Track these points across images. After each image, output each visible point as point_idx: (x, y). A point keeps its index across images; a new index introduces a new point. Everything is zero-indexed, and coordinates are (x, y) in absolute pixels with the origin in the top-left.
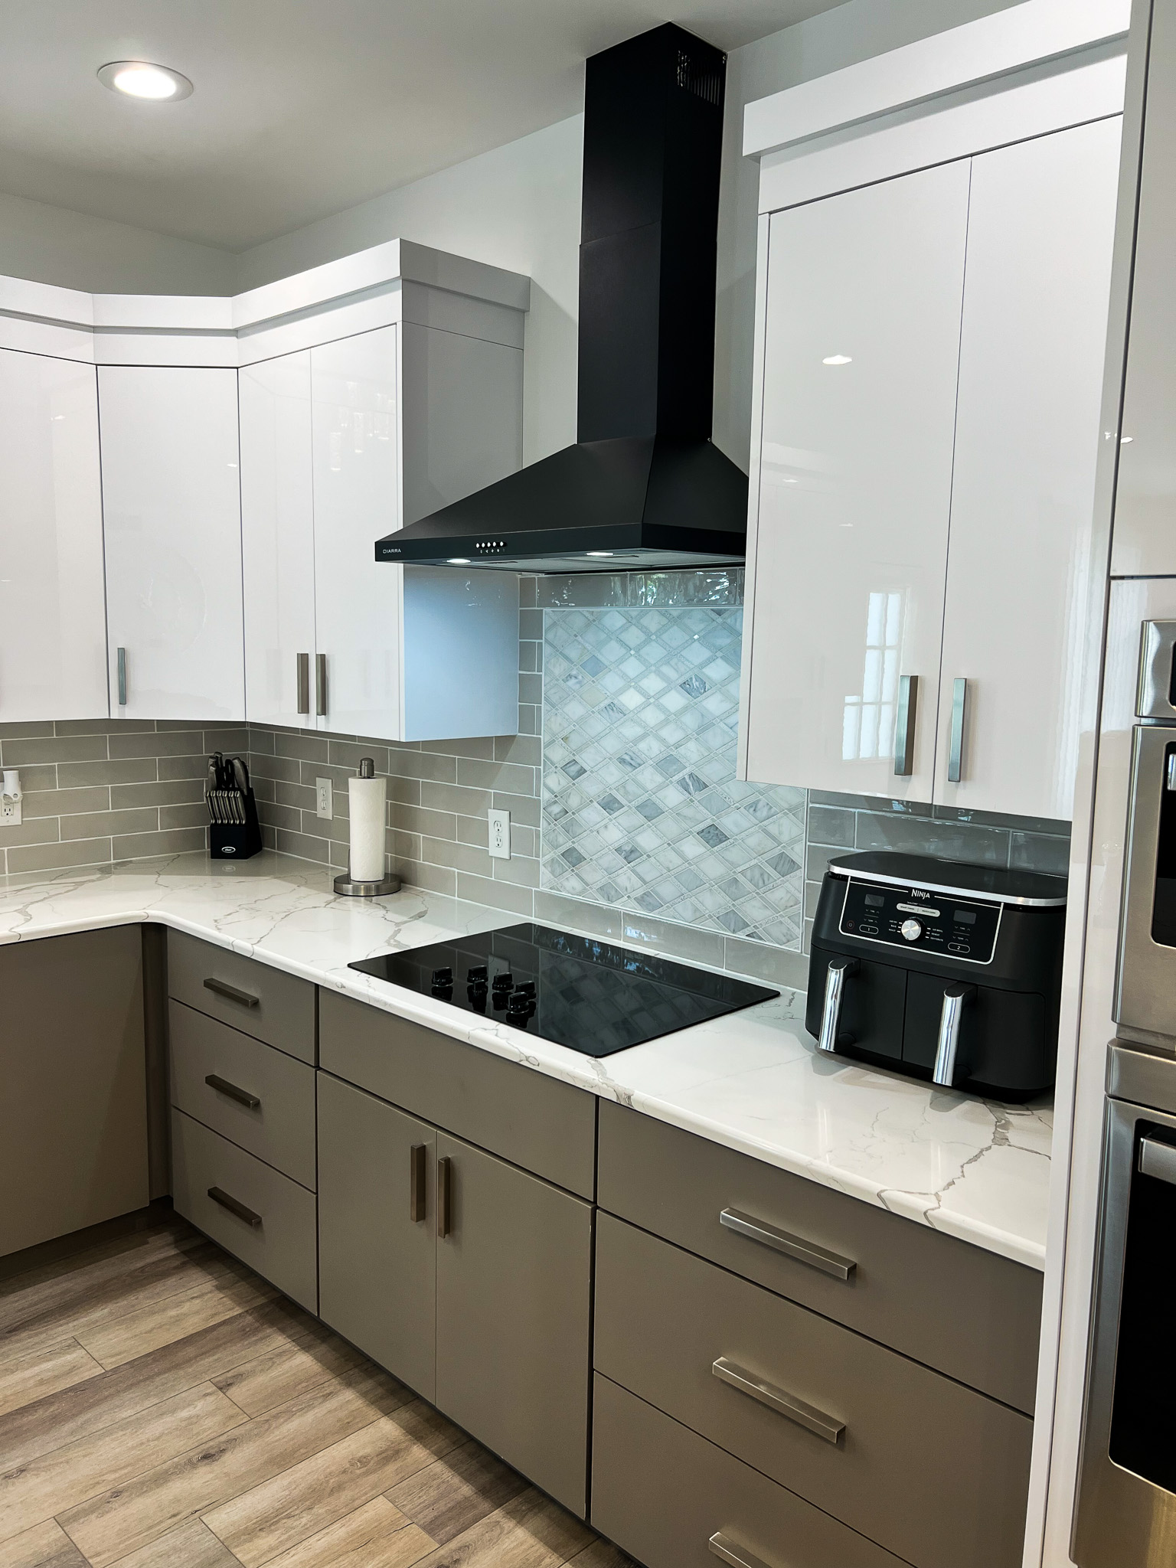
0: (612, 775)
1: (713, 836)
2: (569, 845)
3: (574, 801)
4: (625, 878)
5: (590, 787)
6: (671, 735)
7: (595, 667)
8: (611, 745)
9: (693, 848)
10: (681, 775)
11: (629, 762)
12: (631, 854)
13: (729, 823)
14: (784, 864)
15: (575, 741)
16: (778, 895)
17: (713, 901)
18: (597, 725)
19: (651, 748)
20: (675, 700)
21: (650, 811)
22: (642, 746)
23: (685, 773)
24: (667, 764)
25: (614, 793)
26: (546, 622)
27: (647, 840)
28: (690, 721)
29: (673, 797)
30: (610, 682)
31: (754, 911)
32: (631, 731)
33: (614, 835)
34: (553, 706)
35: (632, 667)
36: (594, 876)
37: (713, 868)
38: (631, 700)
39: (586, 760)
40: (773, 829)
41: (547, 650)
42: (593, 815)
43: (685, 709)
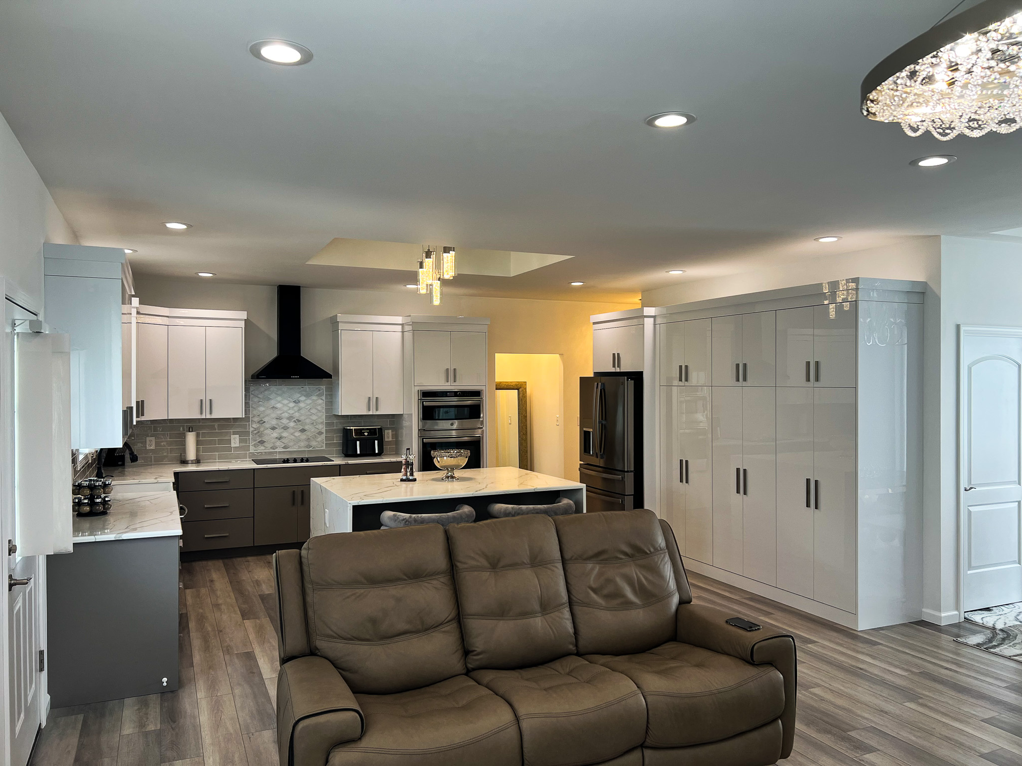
0: (274, 422)
1: (303, 431)
2: (260, 439)
3: (262, 429)
4: (278, 443)
5: (267, 425)
6: (291, 412)
7: (269, 399)
8: (273, 415)
9: (297, 434)
10: (294, 420)
11: (279, 418)
12: (280, 438)
13: (306, 427)
14: (320, 433)
15: (262, 415)
17: (302, 444)
18: (269, 412)
19: (286, 415)
20: (292, 405)
21: (285, 428)
22: (283, 415)
23: (295, 419)
24: (290, 418)
25: (275, 426)
26: (251, 389)
27: (285, 434)
28: (296, 409)
29: (292, 424)
31: (314, 443)
32: (279, 412)
33: (275, 434)
34: (254, 408)
35: (279, 398)
38: (279, 405)
39: (265, 419)
40: (317, 427)
41: (251, 396)
42: (269, 431)
43: (294, 406)
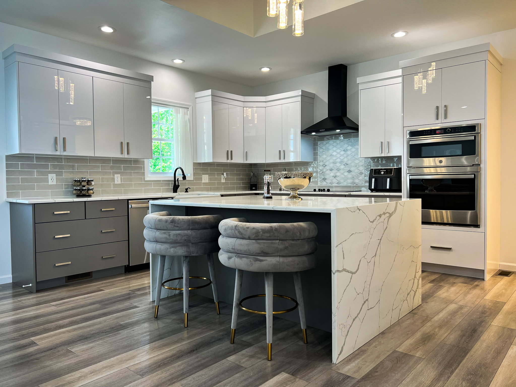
0: (332, 165)
1: (350, 171)
2: (324, 177)
3: (324, 170)
5: (327, 168)
11: (334, 163)
12: (335, 177)
13: (352, 169)
14: (361, 173)
16: (361, 178)
17: (350, 181)
22: (337, 160)
23: (344, 163)
24: (341, 162)
25: (332, 168)
26: (319, 144)
27: (338, 174)
29: (342, 167)
30: (331, 151)
31: (357, 181)
32: (334, 158)
33: (332, 174)
34: (320, 156)
35: (335, 149)
36: (328, 181)
37: (350, 176)
38: (334, 154)
39: (327, 164)
40: (359, 169)
41: (319, 148)
42: (328, 172)
43: (344, 154)
